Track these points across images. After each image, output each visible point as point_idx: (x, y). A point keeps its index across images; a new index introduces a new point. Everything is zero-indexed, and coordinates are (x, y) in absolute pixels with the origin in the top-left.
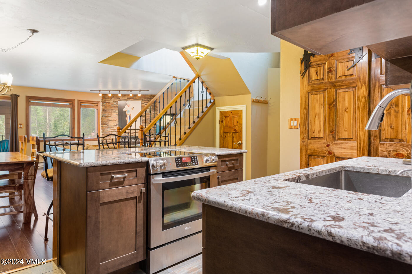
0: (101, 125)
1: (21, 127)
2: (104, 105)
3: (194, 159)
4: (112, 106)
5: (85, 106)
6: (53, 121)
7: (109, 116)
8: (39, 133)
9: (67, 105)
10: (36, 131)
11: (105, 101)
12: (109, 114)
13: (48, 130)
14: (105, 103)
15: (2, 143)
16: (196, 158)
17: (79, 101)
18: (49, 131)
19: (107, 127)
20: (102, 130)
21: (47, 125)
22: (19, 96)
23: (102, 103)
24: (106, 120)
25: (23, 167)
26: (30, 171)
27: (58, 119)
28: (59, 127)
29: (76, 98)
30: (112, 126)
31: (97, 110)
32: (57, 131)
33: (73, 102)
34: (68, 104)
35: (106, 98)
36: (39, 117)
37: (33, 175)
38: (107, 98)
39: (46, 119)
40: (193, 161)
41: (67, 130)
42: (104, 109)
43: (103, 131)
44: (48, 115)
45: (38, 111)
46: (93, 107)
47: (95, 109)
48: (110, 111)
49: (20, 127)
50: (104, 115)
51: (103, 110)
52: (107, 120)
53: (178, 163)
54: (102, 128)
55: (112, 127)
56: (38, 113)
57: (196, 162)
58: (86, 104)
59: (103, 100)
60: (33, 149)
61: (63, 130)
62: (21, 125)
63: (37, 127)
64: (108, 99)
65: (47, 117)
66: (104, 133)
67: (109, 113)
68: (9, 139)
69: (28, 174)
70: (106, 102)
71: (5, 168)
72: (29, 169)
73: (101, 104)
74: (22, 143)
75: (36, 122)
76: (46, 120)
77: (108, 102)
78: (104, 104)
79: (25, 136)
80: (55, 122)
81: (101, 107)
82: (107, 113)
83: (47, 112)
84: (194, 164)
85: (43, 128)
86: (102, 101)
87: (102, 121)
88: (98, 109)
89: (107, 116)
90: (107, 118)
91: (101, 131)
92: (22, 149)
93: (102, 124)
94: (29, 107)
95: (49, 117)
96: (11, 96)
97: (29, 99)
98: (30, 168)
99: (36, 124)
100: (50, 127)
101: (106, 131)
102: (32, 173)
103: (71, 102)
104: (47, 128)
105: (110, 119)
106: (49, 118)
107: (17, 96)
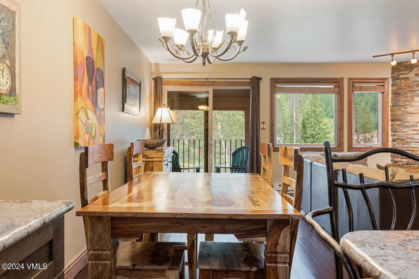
0: (390, 123)
1: (264, 127)
2: (396, 85)
4: (413, 84)
5: (361, 89)
6: (301, 119)
7: (408, 103)
8: (284, 135)
9: (330, 88)
10: (281, 134)
11: (398, 75)
12: (406, 101)
13: (295, 132)
14: (399, 81)
15: (240, 152)
17: (349, 79)
18: (296, 134)
19: (403, 126)
20: (392, 132)
21: (294, 125)
22: (261, 79)
23: (393, 80)
24: (401, 112)
25: (265, 228)
26: (281, 241)
27: (307, 116)
28: (308, 127)
29: (346, 75)
30: (413, 124)
31: (382, 94)
32: (306, 133)
33: (341, 82)
34: (333, 87)
35: (400, 71)
36: (284, 115)
37: (288, 251)
38: (403, 71)
39: (292, 117)
41: (318, 132)
42: (397, 91)
43: (394, 133)
44: (294, 111)
45: (283, 108)
46: (375, 89)
47: (379, 94)
48: (409, 94)
49: (262, 127)
50: (396, 102)
51: (395, 93)
52: (403, 112)
54: (392, 128)
55: (413, 126)
56: (283, 110)
58: (363, 85)
59: (393, 75)
60: (285, 177)
61: (313, 132)
62: (264, 124)
63: (282, 128)
64: (405, 72)
65: (294, 114)
66: (395, 137)
67: (407, 99)
68: (249, 146)
69: (276, 248)
70: (401, 79)
71: (227, 227)
72: (279, 236)
73: (391, 82)
74: (265, 157)
75: (281, 122)
76: (292, 119)
77: (404, 78)
78: (397, 81)
79: (269, 145)
80: (303, 121)
81: (390, 88)
82: (403, 99)
83: (294, 107)
85: (289, 129)
86: (392, 77)
87: (391, 114)
88: (385, 93)
89: (402, 104)
90: (402, 109)
91: (390, 133)
92: (264, 170)
93: (392, 121)
94: (275, 95)
95: (296, 114)
96: (251, 81)
97: (275, 81)
98: (281, 232)
99: (280, 125)
100: (297, 127)
101: (400, 133)
102: (285, 246)
103: (337, 83)
104: (294, 129)
105: (410, 109)
106: (296, 116)
107: (259, 79)
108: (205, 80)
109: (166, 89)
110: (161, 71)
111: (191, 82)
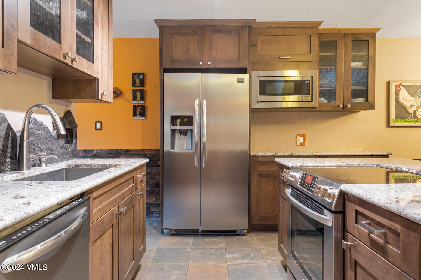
3: (314, 183)
16: (316, 182)
53: (302, 180)
57: (314, 188)
84: (311, 188)
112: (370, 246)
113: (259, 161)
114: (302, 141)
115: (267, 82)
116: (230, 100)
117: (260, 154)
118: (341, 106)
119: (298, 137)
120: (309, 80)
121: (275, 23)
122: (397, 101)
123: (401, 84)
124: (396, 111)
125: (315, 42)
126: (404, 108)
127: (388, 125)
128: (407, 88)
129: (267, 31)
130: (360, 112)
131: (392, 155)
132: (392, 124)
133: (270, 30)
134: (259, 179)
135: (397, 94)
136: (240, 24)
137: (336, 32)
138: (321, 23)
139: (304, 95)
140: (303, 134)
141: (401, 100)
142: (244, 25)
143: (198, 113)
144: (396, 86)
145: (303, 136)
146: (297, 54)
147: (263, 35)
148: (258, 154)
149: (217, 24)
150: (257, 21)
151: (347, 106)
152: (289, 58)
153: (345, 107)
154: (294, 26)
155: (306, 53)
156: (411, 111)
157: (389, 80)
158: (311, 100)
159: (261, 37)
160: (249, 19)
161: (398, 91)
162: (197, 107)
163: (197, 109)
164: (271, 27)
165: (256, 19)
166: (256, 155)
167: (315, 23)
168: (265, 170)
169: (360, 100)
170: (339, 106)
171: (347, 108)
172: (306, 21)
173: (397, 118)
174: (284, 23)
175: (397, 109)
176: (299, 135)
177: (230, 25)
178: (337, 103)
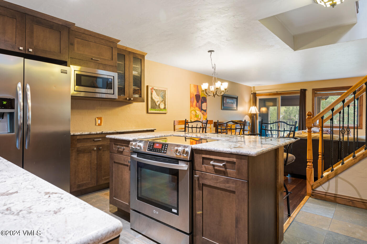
3: (165, 147)
16: (167, 146)
40: (163, 149)
53: (150, 147)
57: (165, 150)
84: (162, 151)
94: (315, 98)
97: (315, 91)
107: (305, 90)
108: (276, 92)
109: (258, 98)
110: (256, 90)
111: (270, 94)
112: (215, 173)
113: (78, 139)
114: (99, 122)
115: (82, 76)
116: (54, 87)
117: (79, 133)
118: (128, 98)
119: (97, 119)
120: (112, 79)
121: (88, 31)
122: (152, 98)
123: (153, 88)
124: (151, 104)
125: (115, 53)
126: (155, 102)
127: (148, 112)
128: (156, 90)
129: (82, 35)
130: (134, 103)
131: (156, 129)
132: (149, 112)
133: (84, 35)
134: (77, 154)
135: (152, 94)
136: (61, 24)
137: (124, 49)
138: (119, 41)
139: (108, 89)
140: (100, 117)
141: (154, 98)
142: (65, 25)
143: (21, 97)
144: (151, 89)
145: (100, 118)
146: (103, 59)
147: (79, 38)
148: (76, 134)
149: (39, 16)
150: (75, 25)
151: (131, 99)
152: (99, 60)
153: (130, 99)
154: (102, 38)
155: (110, 59)
156: (158, 104)
157: (147, 85)
158: (113, 93)
159: (77, 39)
160: (69, 22)
161: (152, 92)
162: (20, 90)
163: (20, 92)
164: (85, 33)
165: (75, 24)
166: (76, 135)
167: (115, 40)
168: (82, 146)
169: (137, 96)
170: (126, 99)
171: (131, 100)
172: (110, 37)
173: (151, 108)
174: (95, 33)
175: (152, 103)
176: (97, 118)
177: (52, 21)
178: (126, 97)
